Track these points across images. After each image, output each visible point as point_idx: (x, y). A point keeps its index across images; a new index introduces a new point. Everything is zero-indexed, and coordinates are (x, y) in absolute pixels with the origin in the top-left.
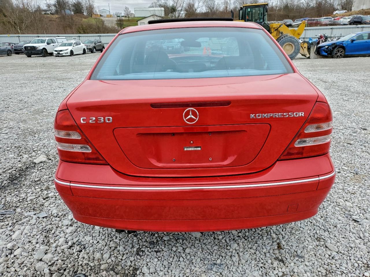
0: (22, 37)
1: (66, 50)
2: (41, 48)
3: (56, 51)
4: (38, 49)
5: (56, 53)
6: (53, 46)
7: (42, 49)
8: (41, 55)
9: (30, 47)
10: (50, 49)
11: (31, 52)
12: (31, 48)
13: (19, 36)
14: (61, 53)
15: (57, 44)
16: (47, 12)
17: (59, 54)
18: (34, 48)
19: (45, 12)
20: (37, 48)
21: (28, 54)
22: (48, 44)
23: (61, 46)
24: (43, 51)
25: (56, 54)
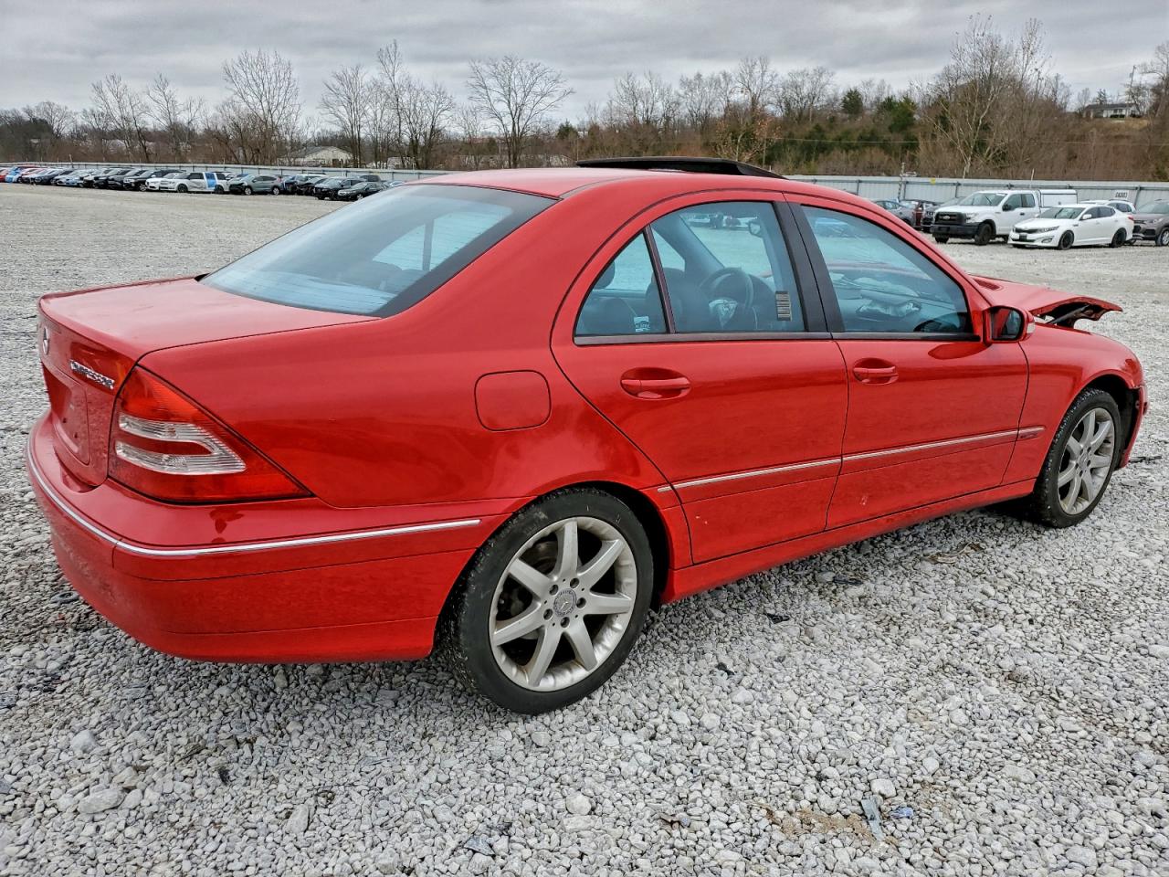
0: (967, 185)
1: (1050, 230)
2: (980, 220)
3: (1018, 231)
4: (969, 221)
5: (1017, 236)
6: (1022, 214)
7: (980, 224)
8: (973, 240)
9: (950, 216)
10: (1005, 223)
11: (949, 229)
12: (953, 218)
13: (959, 184)
14: (1030, 236)
15: (1036, 209)
16: (1121, 110)
17: (1022, 239)
18: (959, 218)
19: (1115, 111)
20: (969, 218)
21: (938, 234)
22: (1006, 208)
23: (1042, 216)
24: (983, 230)
25: (1014, 240)
